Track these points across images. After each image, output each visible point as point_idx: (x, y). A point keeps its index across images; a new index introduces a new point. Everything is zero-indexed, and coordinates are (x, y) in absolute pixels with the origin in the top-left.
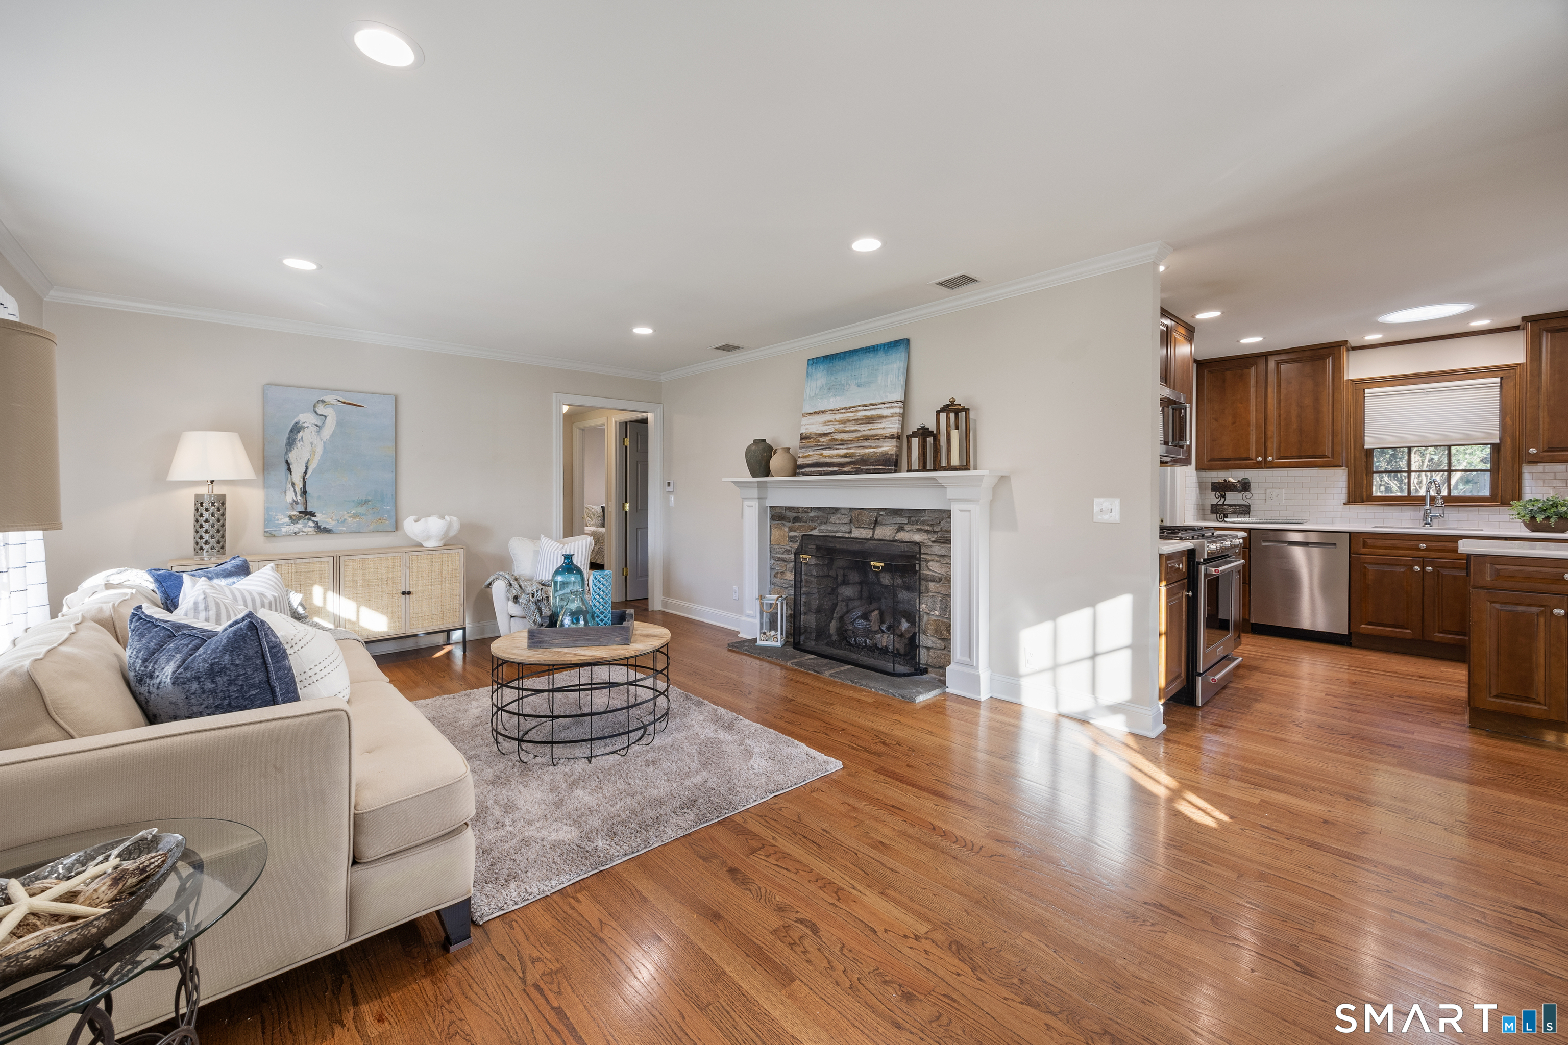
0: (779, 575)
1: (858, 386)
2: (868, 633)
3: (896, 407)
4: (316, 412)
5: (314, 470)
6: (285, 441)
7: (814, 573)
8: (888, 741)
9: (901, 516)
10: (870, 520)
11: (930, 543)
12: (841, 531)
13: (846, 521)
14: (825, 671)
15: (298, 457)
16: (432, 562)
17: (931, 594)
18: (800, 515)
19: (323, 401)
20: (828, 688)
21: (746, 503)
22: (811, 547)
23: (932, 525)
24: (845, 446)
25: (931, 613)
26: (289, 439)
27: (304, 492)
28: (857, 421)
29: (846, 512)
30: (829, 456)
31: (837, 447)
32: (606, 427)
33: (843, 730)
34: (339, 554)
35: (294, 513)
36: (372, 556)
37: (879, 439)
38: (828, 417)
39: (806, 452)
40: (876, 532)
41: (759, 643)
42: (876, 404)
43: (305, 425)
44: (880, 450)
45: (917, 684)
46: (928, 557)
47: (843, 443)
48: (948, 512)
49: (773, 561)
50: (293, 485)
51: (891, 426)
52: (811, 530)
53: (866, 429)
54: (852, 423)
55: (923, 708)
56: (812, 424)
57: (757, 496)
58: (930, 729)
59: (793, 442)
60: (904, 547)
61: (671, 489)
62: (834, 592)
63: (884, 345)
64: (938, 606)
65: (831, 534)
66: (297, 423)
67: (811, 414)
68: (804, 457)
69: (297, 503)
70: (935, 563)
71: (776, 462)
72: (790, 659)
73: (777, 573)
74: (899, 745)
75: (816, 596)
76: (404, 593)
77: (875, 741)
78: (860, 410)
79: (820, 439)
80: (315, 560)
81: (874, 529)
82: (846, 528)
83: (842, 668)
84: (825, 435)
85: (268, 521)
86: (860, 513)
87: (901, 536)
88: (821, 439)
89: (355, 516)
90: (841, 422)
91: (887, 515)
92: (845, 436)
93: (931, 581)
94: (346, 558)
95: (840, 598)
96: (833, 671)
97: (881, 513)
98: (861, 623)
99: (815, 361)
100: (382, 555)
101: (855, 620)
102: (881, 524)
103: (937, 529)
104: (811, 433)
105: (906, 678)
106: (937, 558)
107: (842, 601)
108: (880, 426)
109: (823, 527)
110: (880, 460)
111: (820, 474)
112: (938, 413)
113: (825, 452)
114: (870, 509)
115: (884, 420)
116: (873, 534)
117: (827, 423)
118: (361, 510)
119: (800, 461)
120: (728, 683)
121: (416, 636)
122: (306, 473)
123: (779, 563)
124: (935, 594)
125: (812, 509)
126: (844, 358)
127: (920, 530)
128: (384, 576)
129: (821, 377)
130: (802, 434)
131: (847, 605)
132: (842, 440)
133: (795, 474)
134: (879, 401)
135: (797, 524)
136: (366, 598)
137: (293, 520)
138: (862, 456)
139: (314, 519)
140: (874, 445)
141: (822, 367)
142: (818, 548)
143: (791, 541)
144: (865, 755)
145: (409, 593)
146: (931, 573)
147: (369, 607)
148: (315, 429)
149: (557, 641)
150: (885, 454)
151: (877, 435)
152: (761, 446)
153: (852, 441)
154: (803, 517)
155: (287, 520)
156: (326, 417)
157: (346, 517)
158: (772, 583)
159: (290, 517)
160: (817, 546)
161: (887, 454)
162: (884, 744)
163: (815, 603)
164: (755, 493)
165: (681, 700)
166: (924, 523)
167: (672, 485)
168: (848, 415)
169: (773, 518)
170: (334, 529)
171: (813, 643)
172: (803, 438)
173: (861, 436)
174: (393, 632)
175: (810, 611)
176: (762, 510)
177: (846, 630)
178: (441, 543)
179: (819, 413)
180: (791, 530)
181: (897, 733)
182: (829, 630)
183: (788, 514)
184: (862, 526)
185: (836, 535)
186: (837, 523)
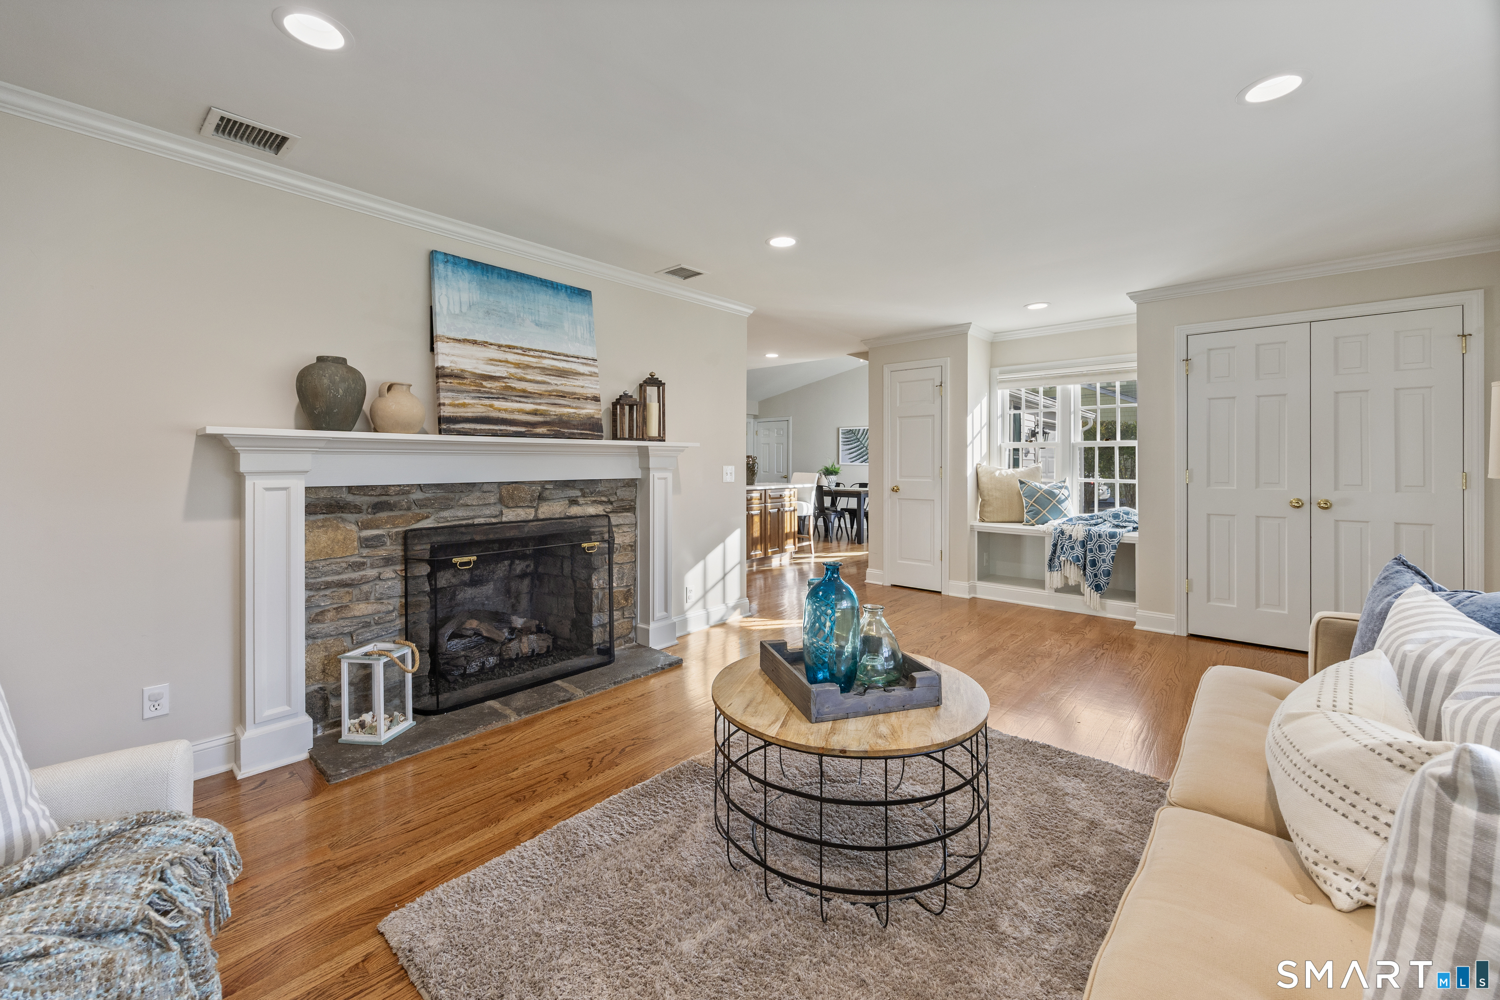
0: (330, 614)
1: (537, 325)
9: (574, 488)
10: (532, 496)
12: (484, 515)
13: (492, 501)
18: (389, 499)
23: (608, 495)
24: (531, 400)
29: (494, 488)
31: (518, 399)
37: (579, 399)
40: (540, 512)
42: (567, 356)
47: (525, 395)
49: (315, 591)
51: (591, 386)
52: (419, 521)
53: (559, 383)
56: (463, 357)
65: (464, 522)
73: (323, 613)
78: (545, 358)
79: (484, 383)
81: (538, 506)
82: (492, 510)
86: (515, 489)
90: (518, 365)
91: (555, 488)
92: (530, 387)
97: (547, 486)
99: (439, 258)
102: (548, 500)
108: (577, 383)
109: (444, 514)
110: (585, 424)
113: (497, 404)
114: (533, 481)
115: (581, 378)
116: (536, 513)
123: (330, 591)
125: (422, 487)
126: (505, 278)
127: (594, 502)
129: (468, 290)
132: (524, 391)
134: (571, 353)
135: (379, 515)
140: (574, 405)
141: (467, 275)
143: (366, 547)
151: (575, 394)
158: (309, 636)
166: (600, 493)
168: (527, 358)
169: (315, 510)
179: (475, 342)
180: (368, 526)
183: (358, 500)
184: (521, 504)
185: (476, 521)
186: (474, 506)
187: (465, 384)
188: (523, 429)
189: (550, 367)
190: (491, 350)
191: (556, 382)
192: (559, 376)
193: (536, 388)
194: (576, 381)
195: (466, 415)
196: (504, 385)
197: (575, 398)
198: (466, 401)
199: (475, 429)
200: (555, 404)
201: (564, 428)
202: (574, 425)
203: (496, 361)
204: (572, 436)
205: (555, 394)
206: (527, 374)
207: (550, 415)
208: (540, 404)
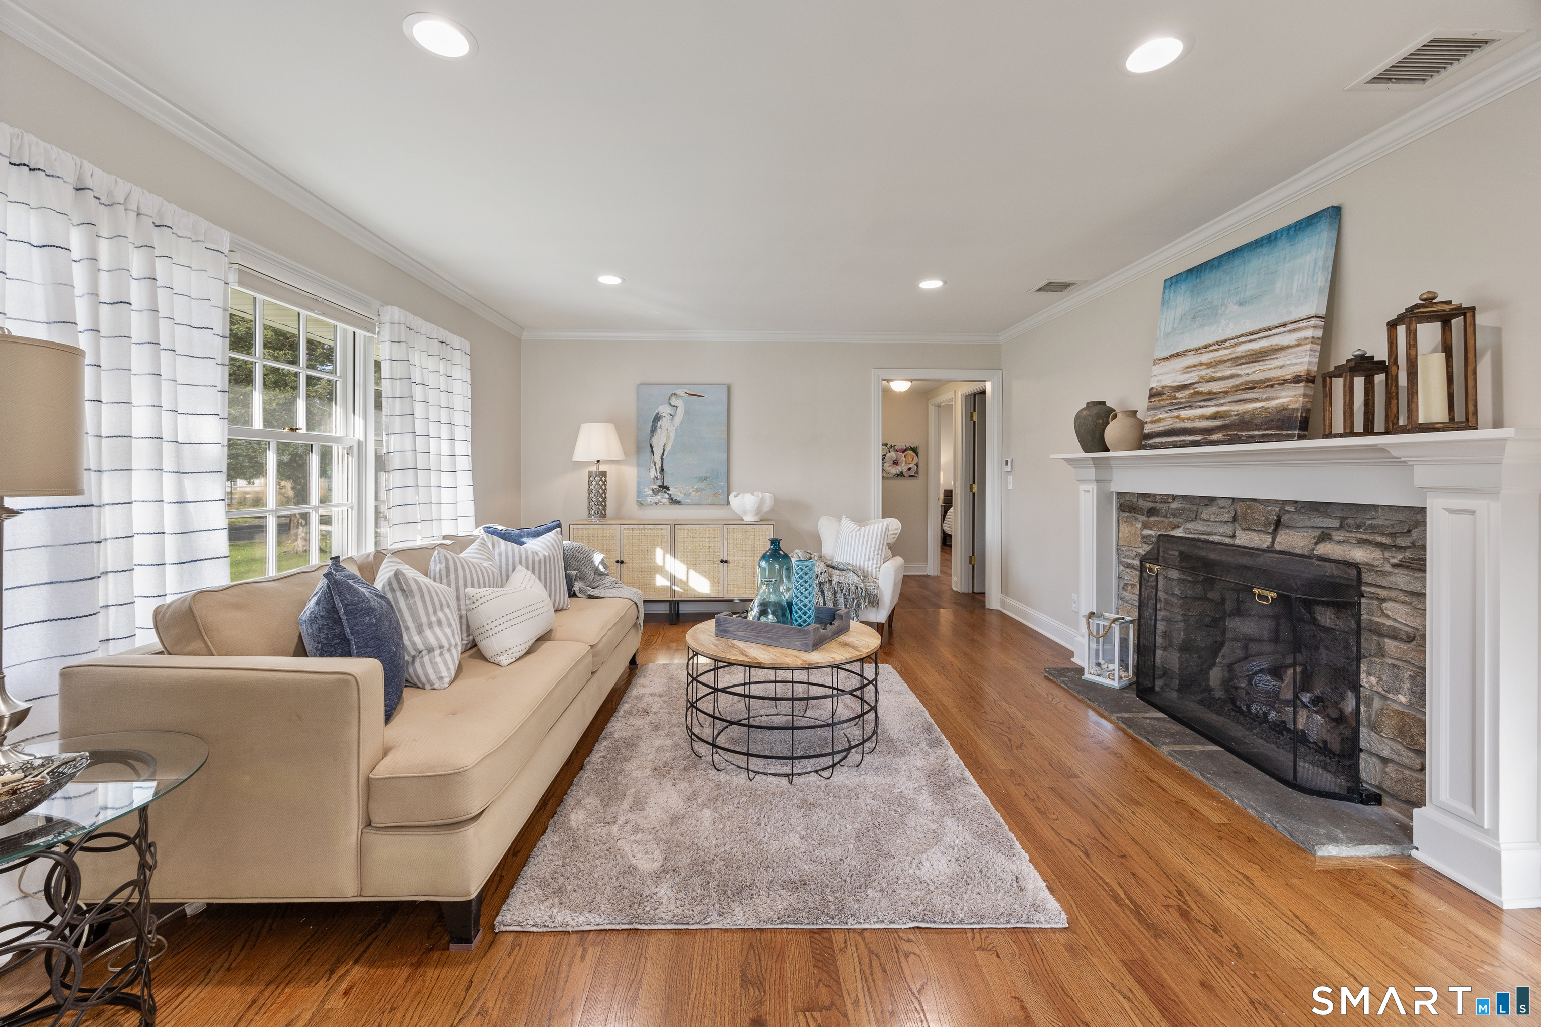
0: (1129, 587)
1: (1240, 305)
2: (1273, 698)
3: (1307, 328)
4: (670, 404)
5: (669, 451)
6: (650, 428)
7: (1177, 592)
8: (1196, 912)
9: (1326, 515)
10: (1267, 519)
11: (1387, 568)
12: (1219, 533)
13: (1226, 519)
14: (1164, 743)
15: (659, 441)
16: (746, 535)
17: (1389, 661)
18: (1158, 506)
19: (675, 394)
20: (1154, 775)
21: (1083, 487)
22: (1171, 553)
23: (1392, 535)
24: (1215, 402)
25: (1390, 696)
26: (652, 427)
27: (662, 470)
28: (1237, 361)
29: (1227, 504)
30: (1189, 419)
31: (1202, 404)
32: (953, 403)
33: (1123, 856)
34: (675, 523)
35: (656, 487)
36: (698, 526)
37: (1272, 386)
38: (1191, 360)
39: (1156, 415)
40: (1278, 539)
41: (1087, 676)
42: (1270, 329)
43: (663, 415)
44: (1273, 403)
45: (1336, 819)
46: (1383, 593)
47: (1211, 396)
48: (1423, 510)
49: (1122, 568)
50: (655, 464)
51: (1295, 361)
52: (1173, 528)
54: (1228, 364)
55: (1327, 872)
57: (1094, 478)
58: (1313, 925)
59: (1140, 403)
60: (1329, 569)
61: (1008, 468)
62: (1216, 623)
63: (1289, 228)
64: (1406, 686)
65: (1202, 537)
66: (658, 413)
67: (1166, 359)
68: (1152, 422)
69: (657, 479)
70: (1398, 606)
71: (1112, 432)
72: (1120, 711)
73: (1126, 585)
74: (1215, 930)
75: (1181, 625)
76: (722, 561)
77: (1170, 902)
78: (1242, 343)
80: (658, 526)
81: (1274, 533)
82: (1227, 529)
83: (1199, 748)
84: (1185, 387)
85: (639, 493)
86: (1248, 507)
87: (1324, 549)
88: (1178, 395)
89: (697, 491)
90: (1209, 365)
91: (1298, 511)
92: (1215, 387)
93: (1389, 637)
94: (679, 526)
95: (1229, 635)
96: (1177, 748)
97: (1287, 508)
98: (1266, 682)
99: (1174, 280)
100: (705, 526)
101: (1256, 673)
102: (1288, 527)
103: (1401, 541)
104: (1164, 387)
105: (1322, 801)
106: (1402, 597)
107: (1235, 640)
109: (1190, 525)
110: (1272, 421)
111: (1175, 445)
112: (1392, 326)
113: (1184, 413)
114: (1268, 501)
115: (1284, 353)
116: (1273, 542)
117: (1188, 369)
118: (702, 485)
119: (1148, 429)
120: (1003, 723)
121: (732, 601)
122: (663, 454)
123: (1128, 570)
124: (1399, 663)
125: (1174, 498)
126: (1220, 264)
127: (1367, 542)
128: (707, 545)
129: (1182, 301)
130: (1152, 389)
131: (1245, 648)
132: (1210, 393)
133: (1141, 447)
134: (1276, 323)
135: (1153, 519)
136: (693, 564)
137: (655, 492)
138: (1241, 415)
139: (668, 492)
140: (1264, 396)
141: (1184, 287)
142: (1184, 556)
143: (1145, 543)
144: (1128, 921)
145: (726, 562)
146: (1389, 623)
147: (696, 570)
148: (669, 417)
149: (740, 633)
150: (1284, 409)
151: (1269, 380)
152: (1095, 410)
153: (1225, 392)
154: (1161, 509)
155: (651, 492)
156: (677, 407)
157: (691, 491)
158: (1120, 598)
159: (653, 490)
160: (1181, 553)
161: (1286, 409)
162: (1185, 914)
163: (1179, 637)
164: (1091, 473)
165: (918, 731)
166: (1373, 529)
167: (1009, 463)
169: (1122, 508)
170: (682, 501)
171: (1175, 695)
172: (1154, 394)
173: (1241, 384)
174: (714, 595)
175: (1171, 646)
176: (1103, 498)
177: (1236, 688)
178: (757, 518)
179: (1177, 355)
180: (1145, 526)
181: (1227, 904)
182: (1208, 680)
183: (1142, 504)
184: (1253, 527)
185: (1211, 538)
186: (1211, 521)
187: (1163, 399)
188: (1198, 438)
189: (1243, 354)
190: (1188, 358)
191: (1246, 372)
192: (1252, 362)
193: (1223, 386)
194: (1273, 361)
195: (1158, 429)
196: (1192, 391)
197: (1267, 386)
198: (1161, 416)
199: (1162, 443)
200: (1240, 401)
201: (1242, 430)
202: (1256, 425)
203: (1191, 367)
204: (1250, 440)
205: (1243, 387)
206: (1217, 372)
207: (1231, 416)
208: (1222, 405)
